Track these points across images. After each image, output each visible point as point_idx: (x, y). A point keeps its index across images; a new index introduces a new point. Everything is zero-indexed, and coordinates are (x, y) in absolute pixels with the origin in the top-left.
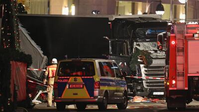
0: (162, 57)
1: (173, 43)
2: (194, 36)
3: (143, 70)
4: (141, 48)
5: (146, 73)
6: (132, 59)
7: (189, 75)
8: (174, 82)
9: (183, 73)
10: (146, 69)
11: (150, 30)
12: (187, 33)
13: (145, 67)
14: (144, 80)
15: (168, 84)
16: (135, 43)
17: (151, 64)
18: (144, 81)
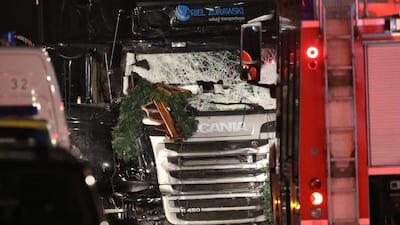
0: (233, 107)
1: (312, 53)
2: (387, 26)
3: (162, 157)
4: (153, 76)
5: (174, 168)
6: (121, 117)
7: (372, 172)
8: (318, 198)
9: (352, 163)
10: (174, 154)
11: (186, 8)
12: (364, 17)
13: (168, 146)
14: (166, 193)
15: (295, 205)
16: (130, 58)
17: (190, 135)
18: (165, 200)
